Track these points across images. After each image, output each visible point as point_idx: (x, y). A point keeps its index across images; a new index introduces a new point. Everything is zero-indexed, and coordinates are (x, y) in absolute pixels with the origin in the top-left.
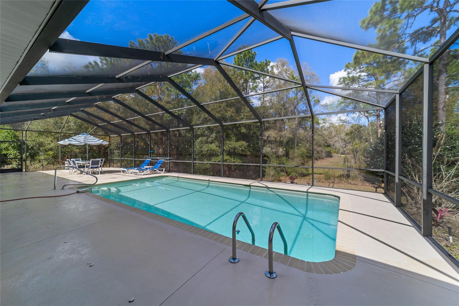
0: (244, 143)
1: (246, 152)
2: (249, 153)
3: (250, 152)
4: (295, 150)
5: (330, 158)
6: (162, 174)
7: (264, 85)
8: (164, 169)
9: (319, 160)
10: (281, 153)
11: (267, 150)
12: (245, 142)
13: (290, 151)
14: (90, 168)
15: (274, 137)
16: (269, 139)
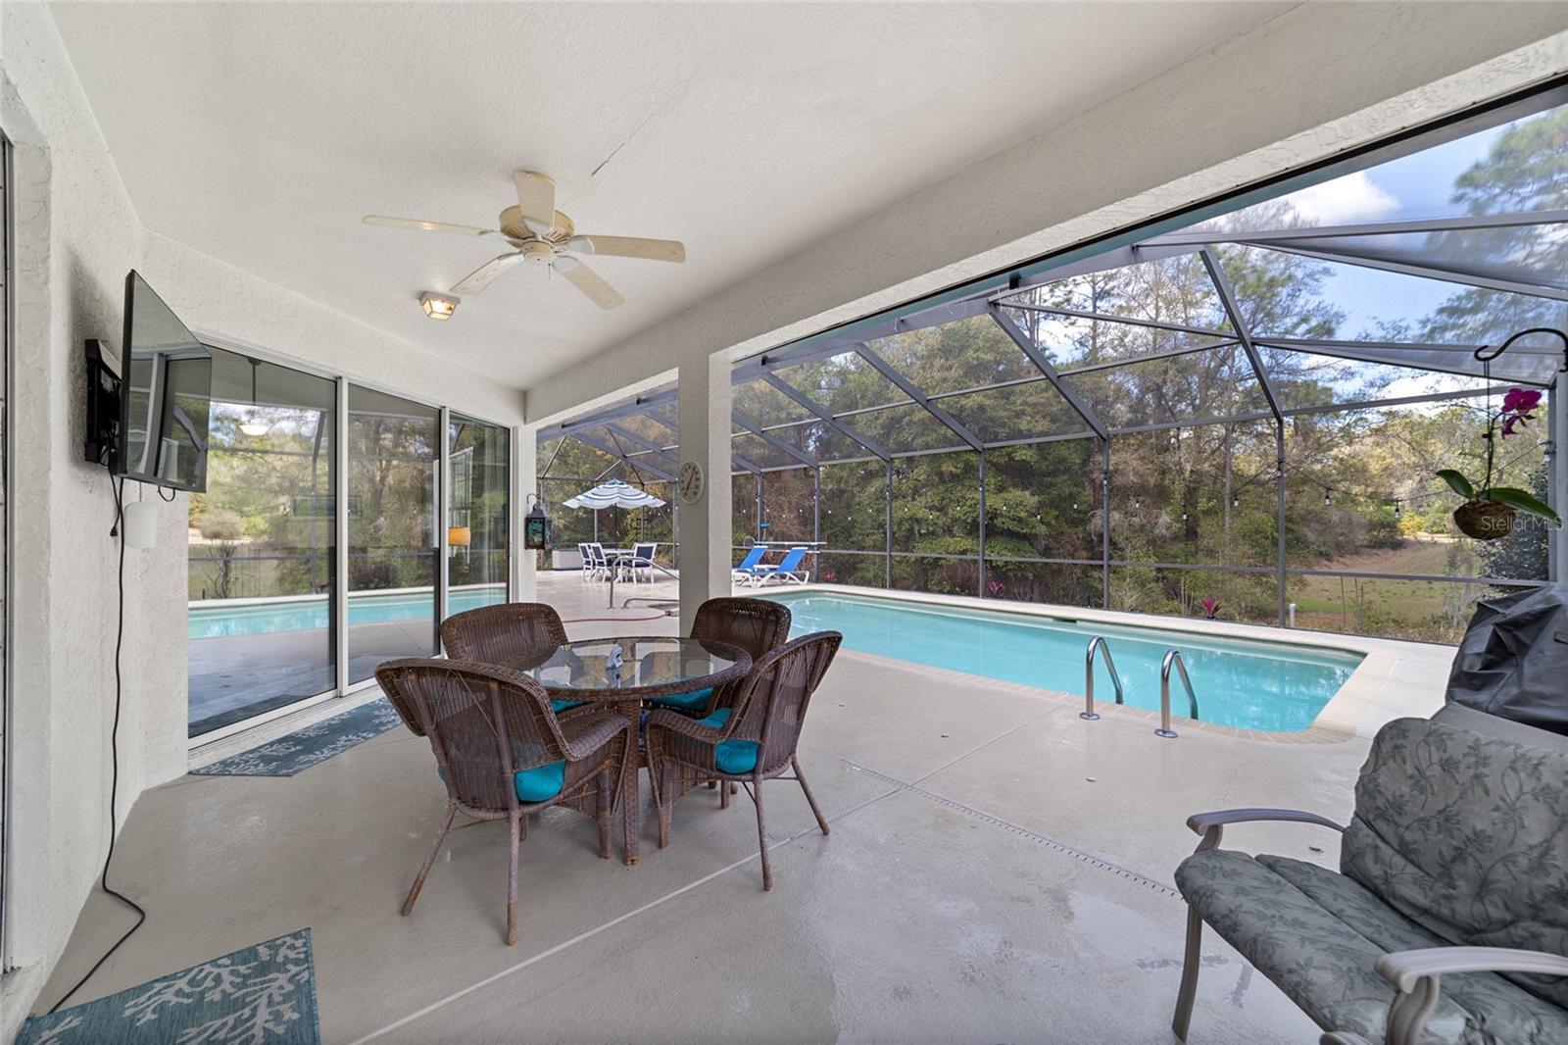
0: (1029, 499)
1: (1033, 527)
2: (1042, 530)
3: (1048, 525)
4: (1223, 516)
5: (1391, 553)
6: (804, 586)
7: (1094, 288)
8: (808, 574)
9: (1336, 558)
10: (1164, 531)
11: (1109, 519)
12: (1027, 493)
13: (1202, 523)
14: (634, 565)
15: (1136, 473)
16: (1119, 480)
